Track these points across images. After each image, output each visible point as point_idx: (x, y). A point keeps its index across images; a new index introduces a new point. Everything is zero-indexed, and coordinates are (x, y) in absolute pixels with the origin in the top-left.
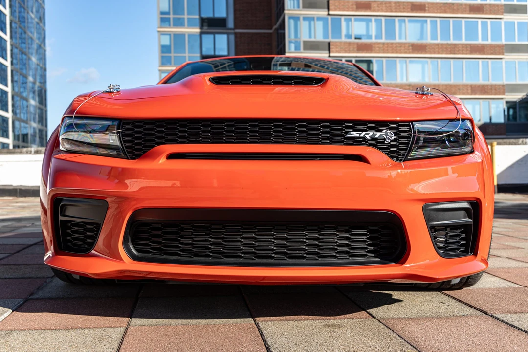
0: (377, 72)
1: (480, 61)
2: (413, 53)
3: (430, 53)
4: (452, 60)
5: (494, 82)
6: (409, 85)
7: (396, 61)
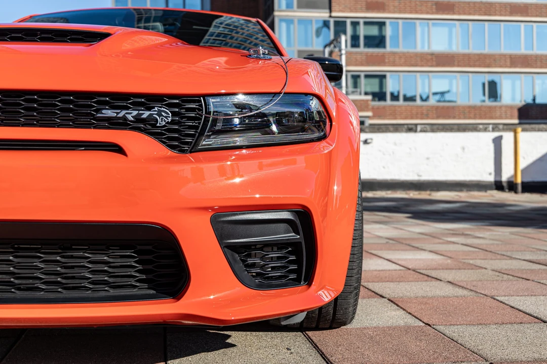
0: (391, 37)
1: (522, 25)
2: (437, 13)
3: (460, 14)
4: (486, 23)
5: (540, 52)
6: (432, 54)
7: (415, 23)
